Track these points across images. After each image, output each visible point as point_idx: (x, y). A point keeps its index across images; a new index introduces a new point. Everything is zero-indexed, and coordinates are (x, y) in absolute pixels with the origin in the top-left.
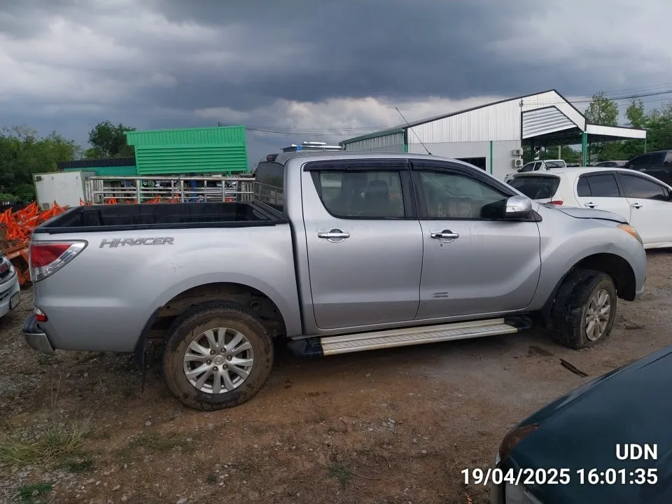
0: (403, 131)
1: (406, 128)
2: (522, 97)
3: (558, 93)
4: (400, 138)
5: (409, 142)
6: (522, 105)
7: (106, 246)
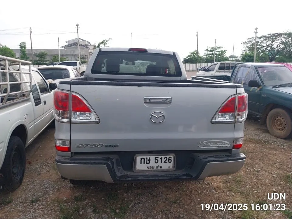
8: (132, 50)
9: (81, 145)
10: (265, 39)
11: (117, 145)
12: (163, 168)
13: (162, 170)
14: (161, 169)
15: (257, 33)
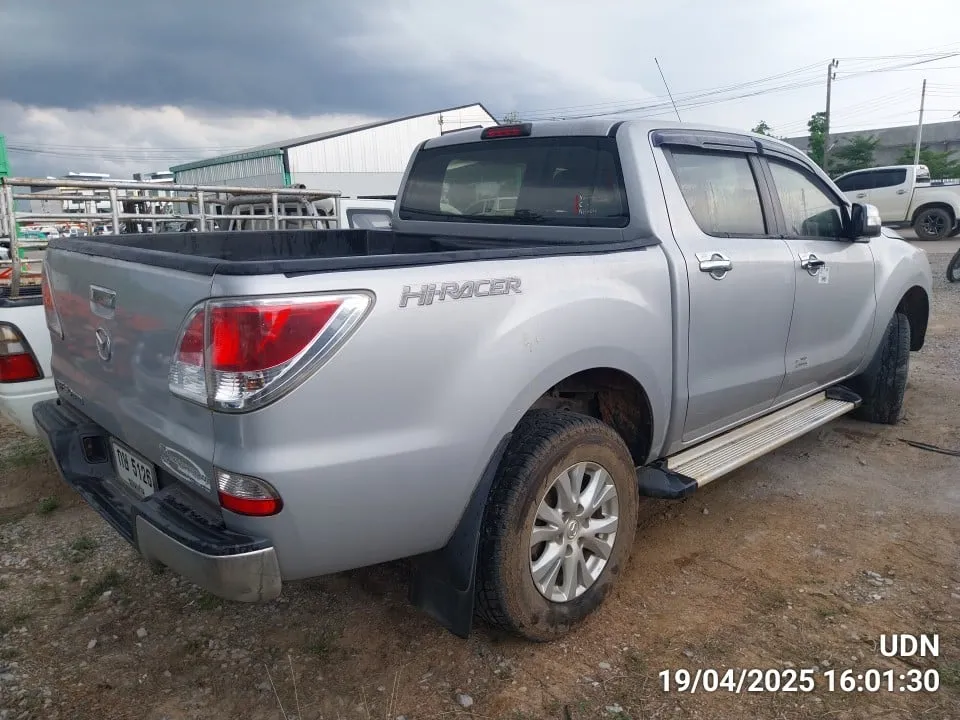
0: (282, 153)
1: (285, 149)
2: (440, 112)
3: (484, 108)
4: (276, 164)
5: (291, 171)
6: (441, 122)
7: (413, 302)
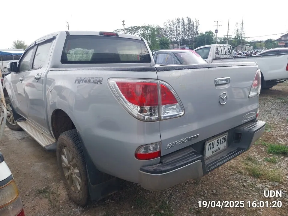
8: (102, 34)
9: (170, 144)
10: (127, 31)
11: (198, 135)
12: (221, 149)
13: (222, 150)
14: (220, 150)
15: (125, 25)
